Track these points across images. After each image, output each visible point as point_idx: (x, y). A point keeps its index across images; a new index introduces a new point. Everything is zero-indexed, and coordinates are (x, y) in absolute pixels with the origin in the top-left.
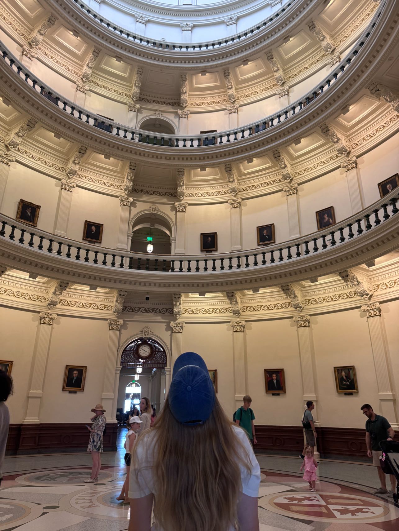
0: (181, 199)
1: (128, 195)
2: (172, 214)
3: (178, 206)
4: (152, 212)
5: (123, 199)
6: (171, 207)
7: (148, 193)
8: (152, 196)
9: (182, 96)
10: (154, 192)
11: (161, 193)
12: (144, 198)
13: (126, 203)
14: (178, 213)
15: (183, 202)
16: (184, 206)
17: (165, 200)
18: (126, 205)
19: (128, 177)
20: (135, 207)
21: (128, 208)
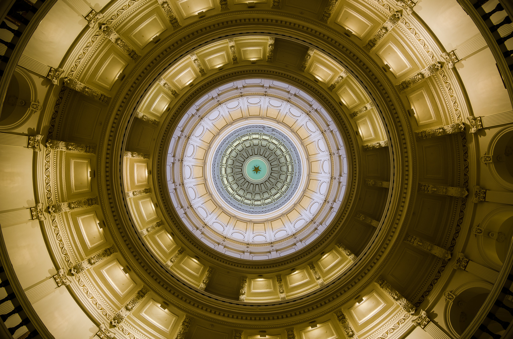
0: (48, 144)
1: (62, 80)
2: (24, 129)
3: (37, 138)
4: (32, 103)
5: (57, 73)
6: (34, 128)
7: (57, 104)
8: (53, 108)
9: (130, 152)
10: (56, 112)
11: (54, 120)
12: (52, 99)
13: (52, 74)
14: (26, 138)
15: (42, 146)
16: (36, 146)
17: (45, 123)
18: (50, 73)
19: (88, 88)
20: (43, 84)
21: (45, 75)
